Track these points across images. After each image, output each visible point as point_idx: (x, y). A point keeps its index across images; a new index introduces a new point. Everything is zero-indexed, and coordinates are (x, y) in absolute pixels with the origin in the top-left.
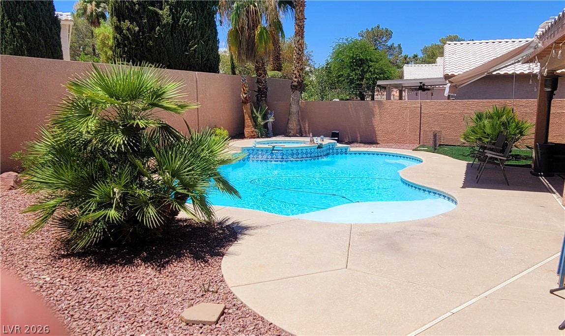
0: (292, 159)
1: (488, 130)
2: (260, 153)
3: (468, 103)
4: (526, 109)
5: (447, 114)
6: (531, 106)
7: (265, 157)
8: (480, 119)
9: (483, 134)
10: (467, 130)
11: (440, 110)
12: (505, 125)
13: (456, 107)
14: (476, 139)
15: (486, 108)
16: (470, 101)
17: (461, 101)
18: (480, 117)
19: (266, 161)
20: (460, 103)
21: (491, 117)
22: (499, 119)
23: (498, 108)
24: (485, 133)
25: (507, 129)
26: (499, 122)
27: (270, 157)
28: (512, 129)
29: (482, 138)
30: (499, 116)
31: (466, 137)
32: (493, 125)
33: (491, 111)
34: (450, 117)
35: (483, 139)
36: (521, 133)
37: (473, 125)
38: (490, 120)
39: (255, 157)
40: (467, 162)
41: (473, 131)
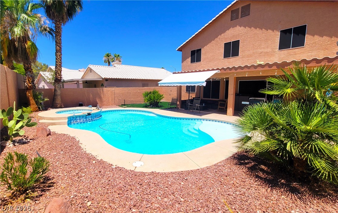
0: (96, 119)
2: (78, 118)
7: (82, 120)
11: (121, 91)
19: (84, 123)
27: (85, 120)
39: (74, 121)
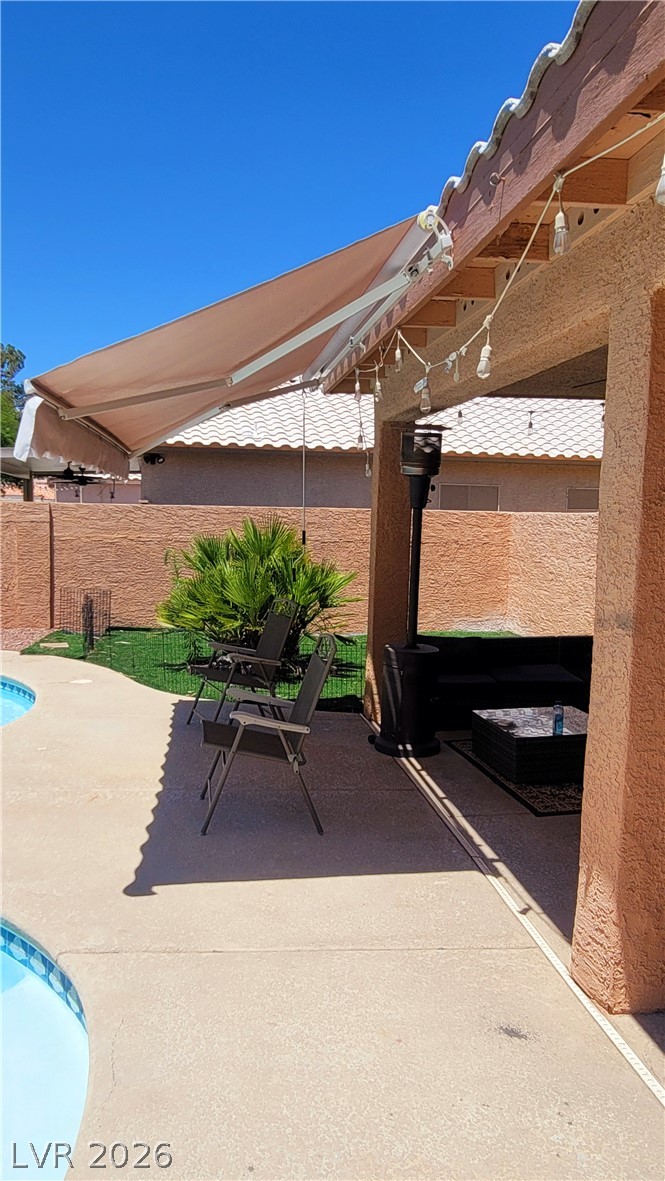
1: (235, 595)
3: (180, 513)
4: (321, 532)
5: (124, 542)
6: (332, 525)
8: (211, 560)
9: (220, 604)
10: (174, 592)
11: (106, 530)
12: (281, 579)
13: (149, 524)
14: (204, 620)
15: (226, 527)
16: (184, 510)
17: (161, 506)
18: (210, 554)
20: (160, 514)
21: (240, 555)
22: (262, 559)
23: (258, 529)
24: (227, 602)
25: (287, 591)
26: (262, 570)
28: (299, 589)
29: (217, 617)
30: (265, 554)
31: (173, 614)
32: (247, 578)
33: (240, 535)
34: (133, 552)
35: (222, 620)
36: (324, 602)
37: (190, 576)
38: (238, 564)
40: (176, 698)
41: (193, 597)
